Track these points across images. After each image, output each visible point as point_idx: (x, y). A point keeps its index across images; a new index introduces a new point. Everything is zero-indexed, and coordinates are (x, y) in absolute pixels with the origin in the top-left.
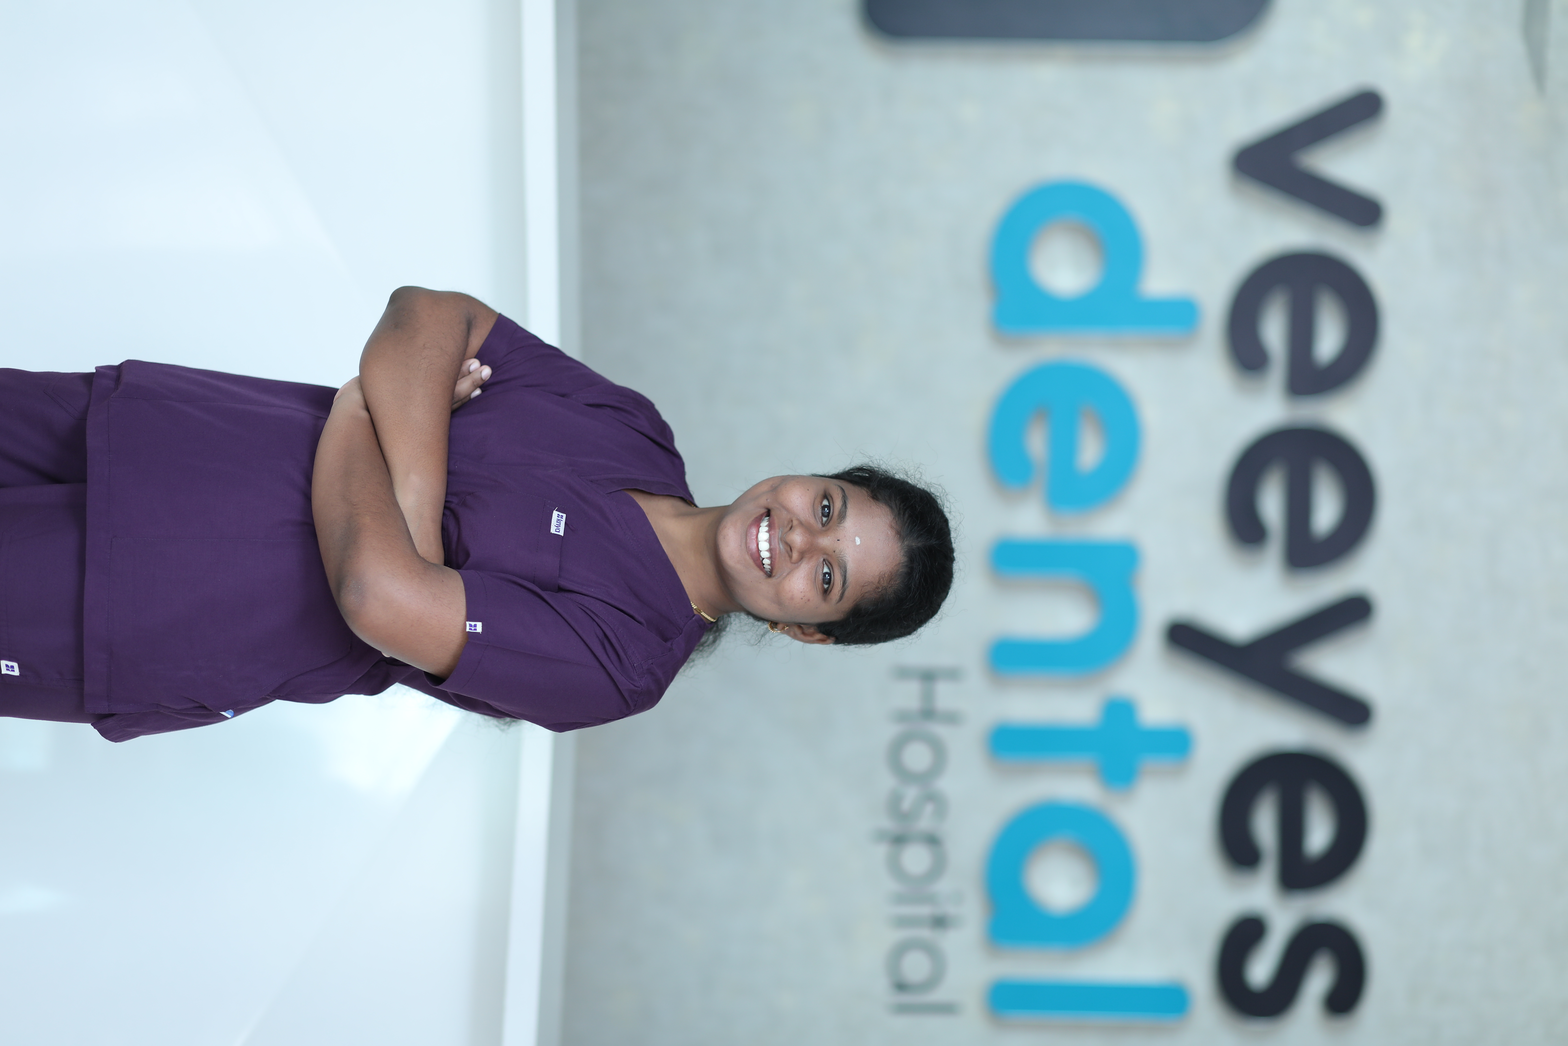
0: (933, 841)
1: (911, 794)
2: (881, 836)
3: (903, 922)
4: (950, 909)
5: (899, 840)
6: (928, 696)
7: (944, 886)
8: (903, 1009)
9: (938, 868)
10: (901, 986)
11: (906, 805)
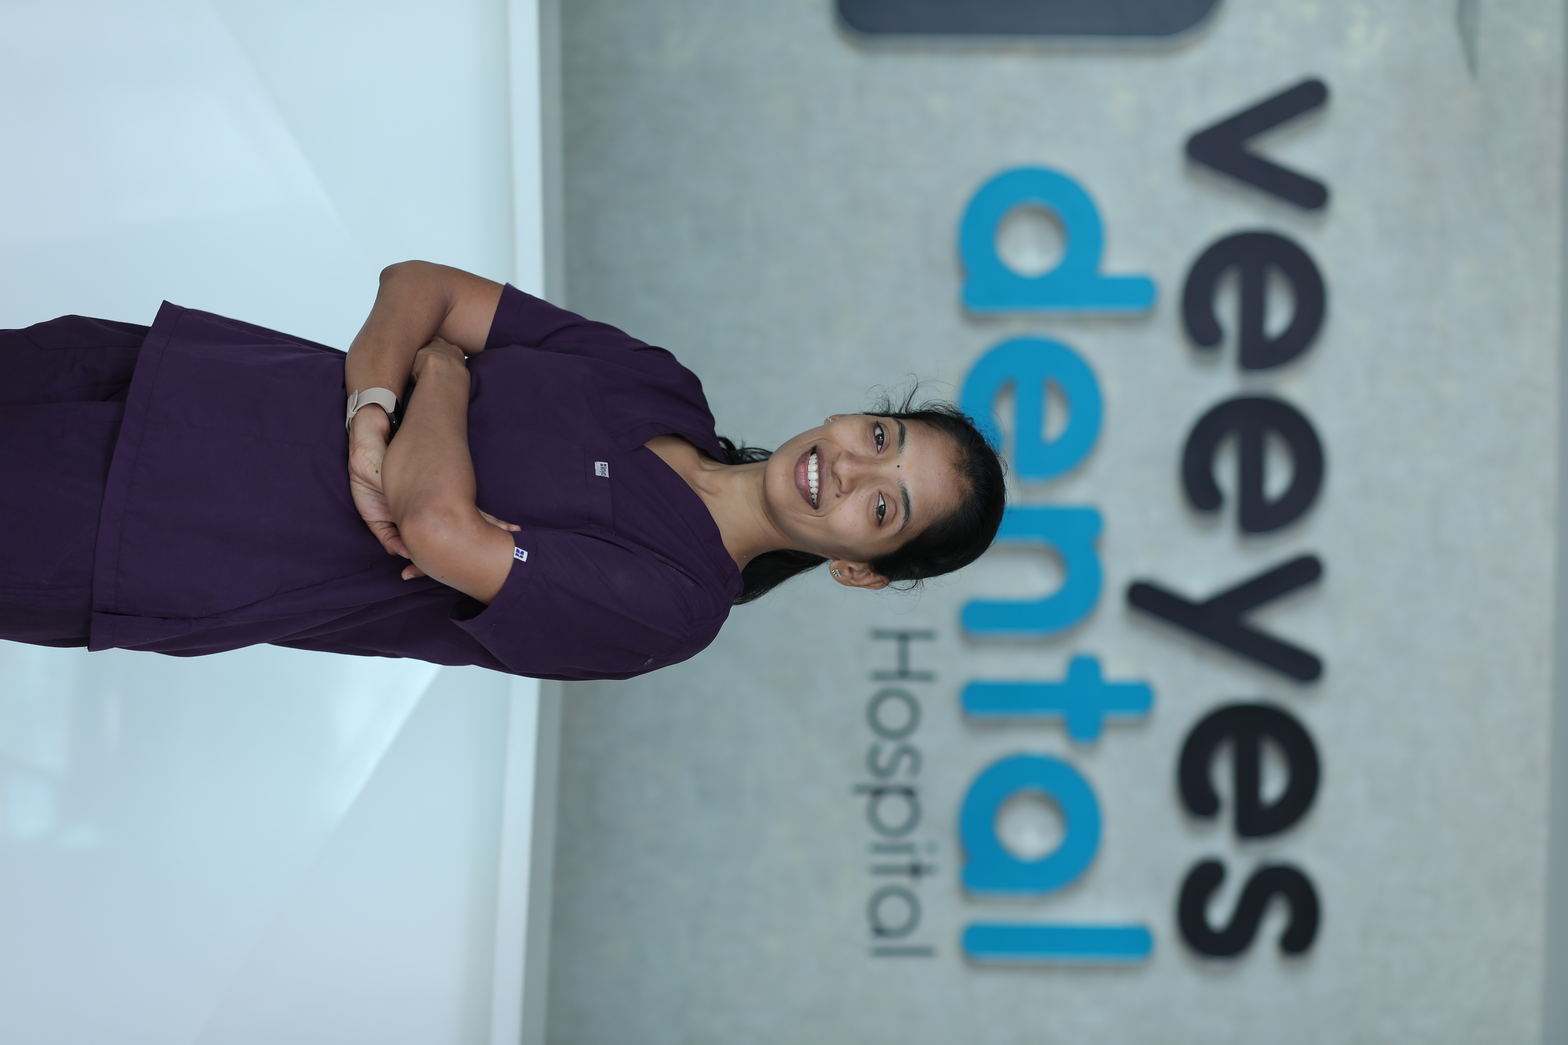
0: (909, 793)
1: (889, 748)
2: (860, 789)
3: (880, 870)
4: (925, 858)
5: (878, 793)
6: (903, 656)
7: (918, 837)
8: (880, 953)
9: (914, 819)
10: (879, 931)
11: (883, 760)
